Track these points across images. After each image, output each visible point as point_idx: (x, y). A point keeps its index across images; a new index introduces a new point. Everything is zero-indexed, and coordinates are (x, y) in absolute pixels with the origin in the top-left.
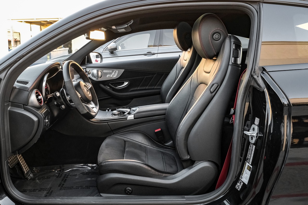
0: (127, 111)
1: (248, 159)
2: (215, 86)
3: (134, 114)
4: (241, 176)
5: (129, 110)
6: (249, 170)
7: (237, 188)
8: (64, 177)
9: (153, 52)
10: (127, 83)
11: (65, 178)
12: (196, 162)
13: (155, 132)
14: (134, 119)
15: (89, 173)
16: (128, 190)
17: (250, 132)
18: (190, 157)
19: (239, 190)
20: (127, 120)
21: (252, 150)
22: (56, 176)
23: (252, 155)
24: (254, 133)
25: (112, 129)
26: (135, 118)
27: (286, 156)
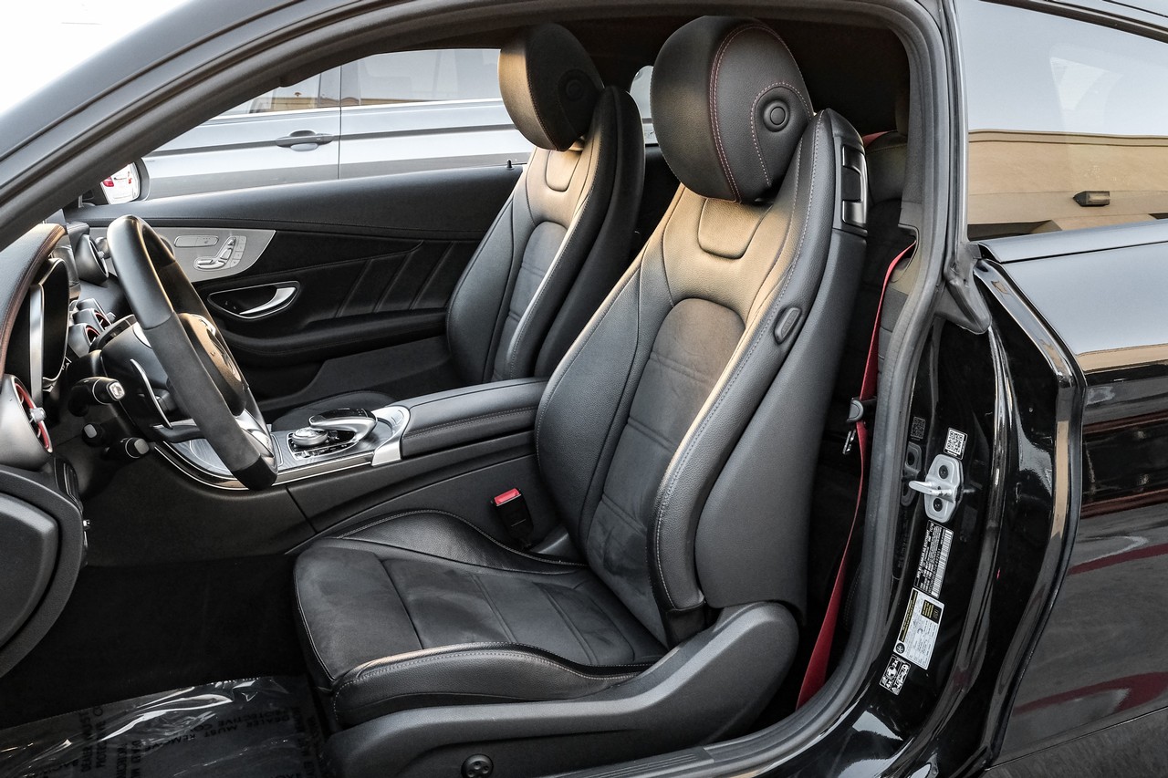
0: (360, 427)
1: (922, 579)
2: (791, 314)
3: (400, 439)
4: (898, 642)
5: (368, 422)
6: (932, 619)
7: (888, 686)
8: (122, 761)
9: (318, 131)
10: (291, 290)
11: (130, 767)
12: (724, 613)
13: (498, 505)
14: (403, 458)
15: (235, 720)
16: (477, 768)
17: (930, 484)
18: (705, 599)
19: (896, 691)
20: (370, 466)
21: (940, 546)
22: (75, 763)
23: (942, 566)
24: (948, 484)
25: (310, 514)
26: (404, 455)
27: (1066, 557)
